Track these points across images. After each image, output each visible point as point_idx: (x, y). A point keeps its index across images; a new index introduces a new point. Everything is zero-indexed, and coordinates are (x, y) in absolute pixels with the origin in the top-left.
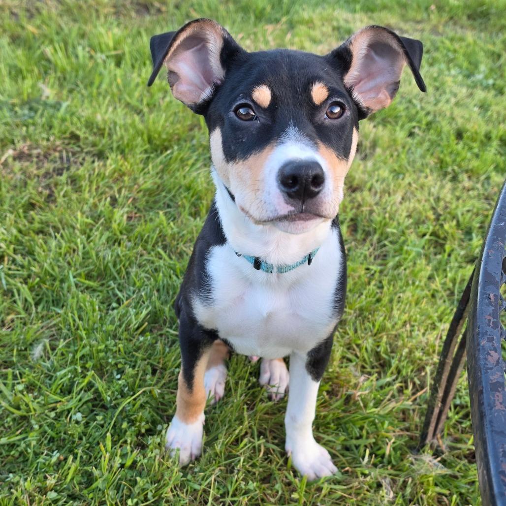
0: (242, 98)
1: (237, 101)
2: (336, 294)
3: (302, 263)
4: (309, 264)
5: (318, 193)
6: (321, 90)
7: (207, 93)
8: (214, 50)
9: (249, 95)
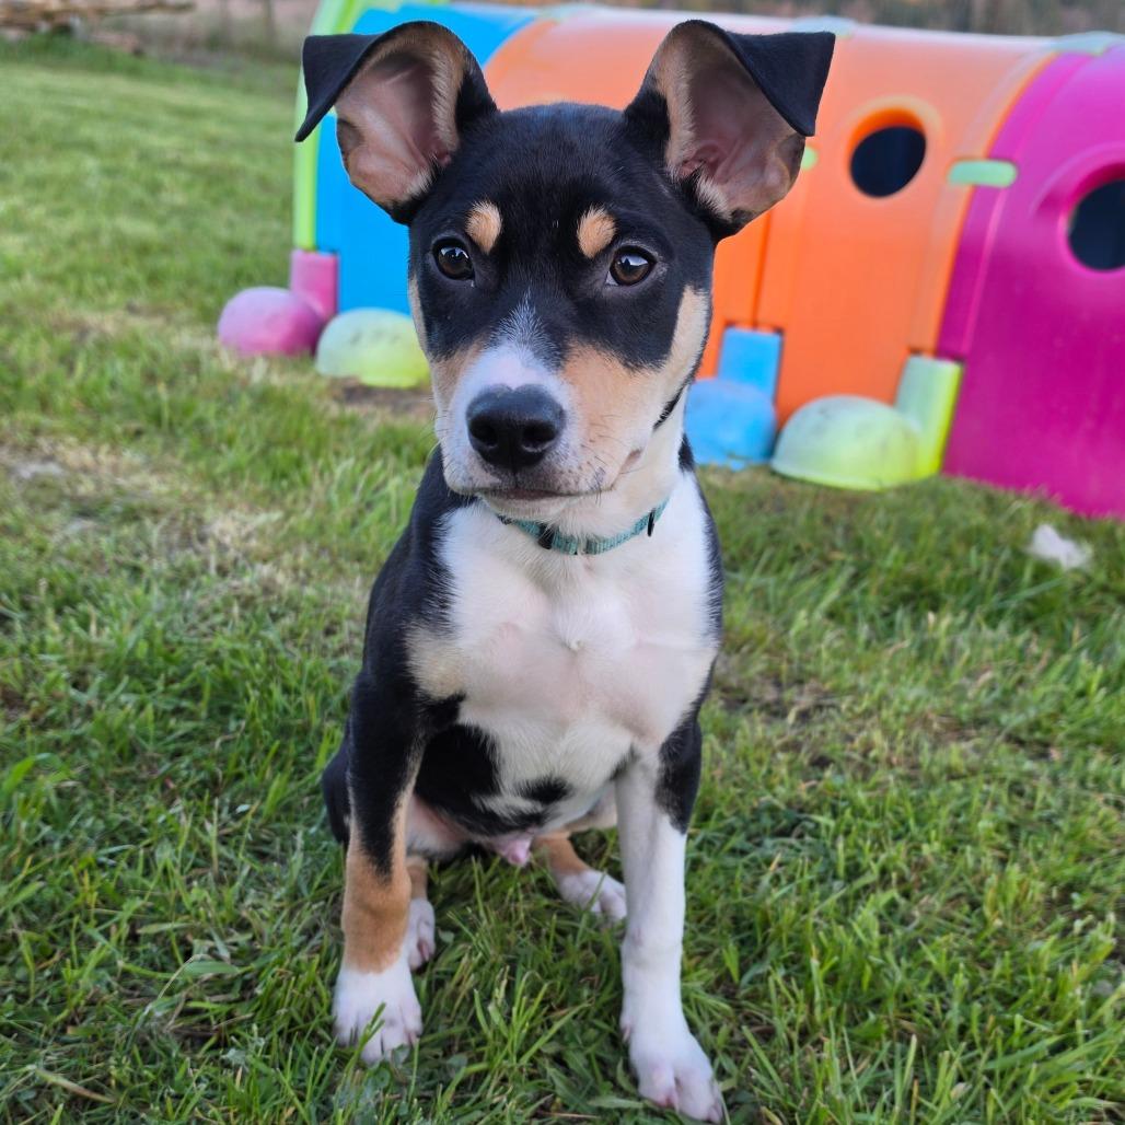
0: (450, 227)
1: (440, 232)
2: (713, 588)
3: (635, 533)
4: (650, 533)
5: (541, 456)
6: (599, 224)
7: (418, 183)
8: (444, 92)
9: (461, 223)
